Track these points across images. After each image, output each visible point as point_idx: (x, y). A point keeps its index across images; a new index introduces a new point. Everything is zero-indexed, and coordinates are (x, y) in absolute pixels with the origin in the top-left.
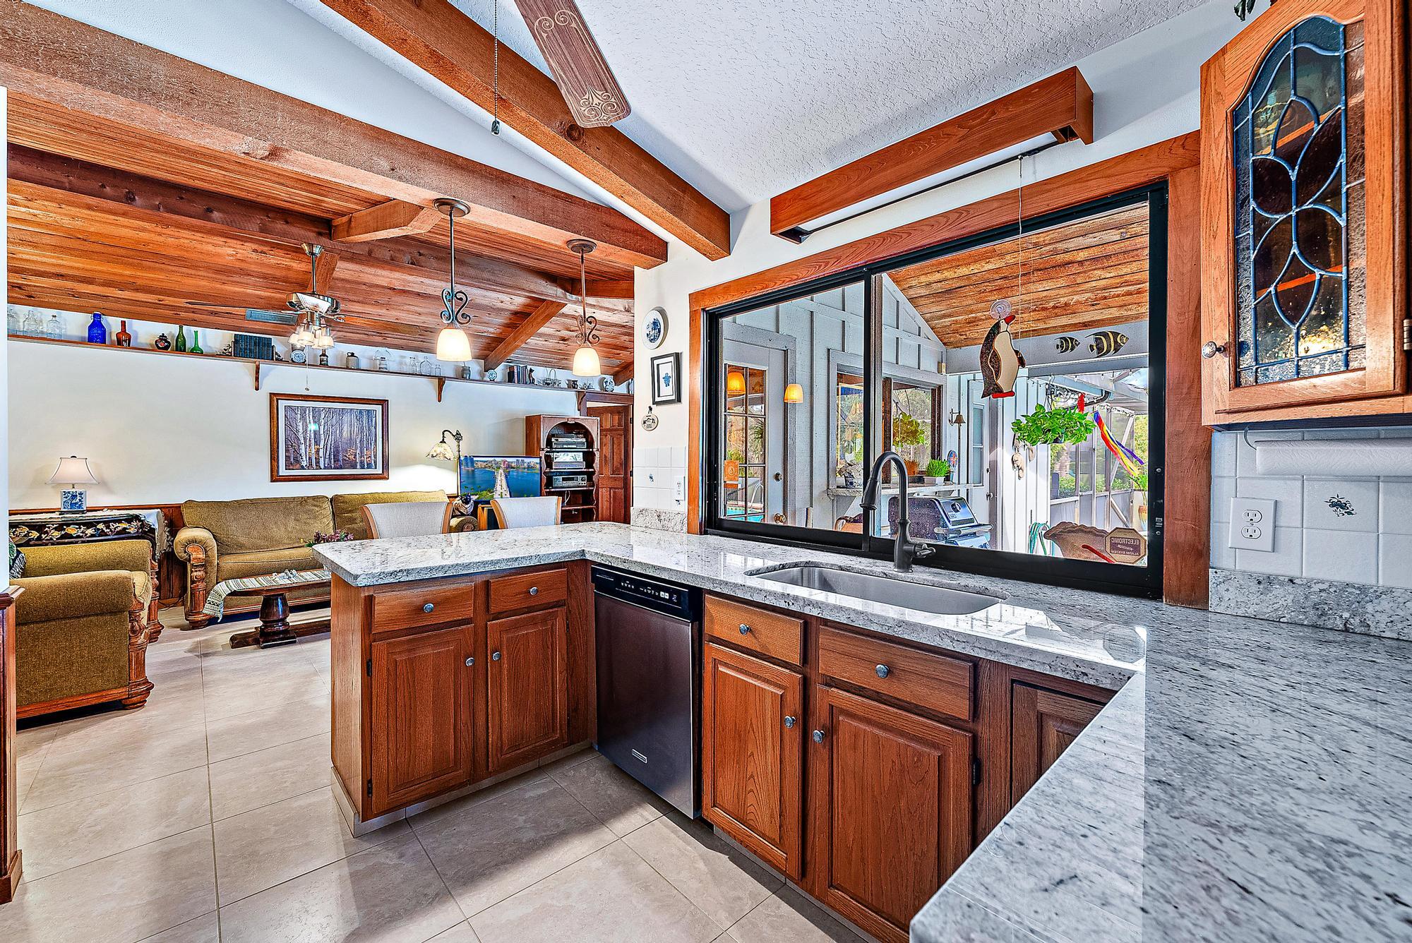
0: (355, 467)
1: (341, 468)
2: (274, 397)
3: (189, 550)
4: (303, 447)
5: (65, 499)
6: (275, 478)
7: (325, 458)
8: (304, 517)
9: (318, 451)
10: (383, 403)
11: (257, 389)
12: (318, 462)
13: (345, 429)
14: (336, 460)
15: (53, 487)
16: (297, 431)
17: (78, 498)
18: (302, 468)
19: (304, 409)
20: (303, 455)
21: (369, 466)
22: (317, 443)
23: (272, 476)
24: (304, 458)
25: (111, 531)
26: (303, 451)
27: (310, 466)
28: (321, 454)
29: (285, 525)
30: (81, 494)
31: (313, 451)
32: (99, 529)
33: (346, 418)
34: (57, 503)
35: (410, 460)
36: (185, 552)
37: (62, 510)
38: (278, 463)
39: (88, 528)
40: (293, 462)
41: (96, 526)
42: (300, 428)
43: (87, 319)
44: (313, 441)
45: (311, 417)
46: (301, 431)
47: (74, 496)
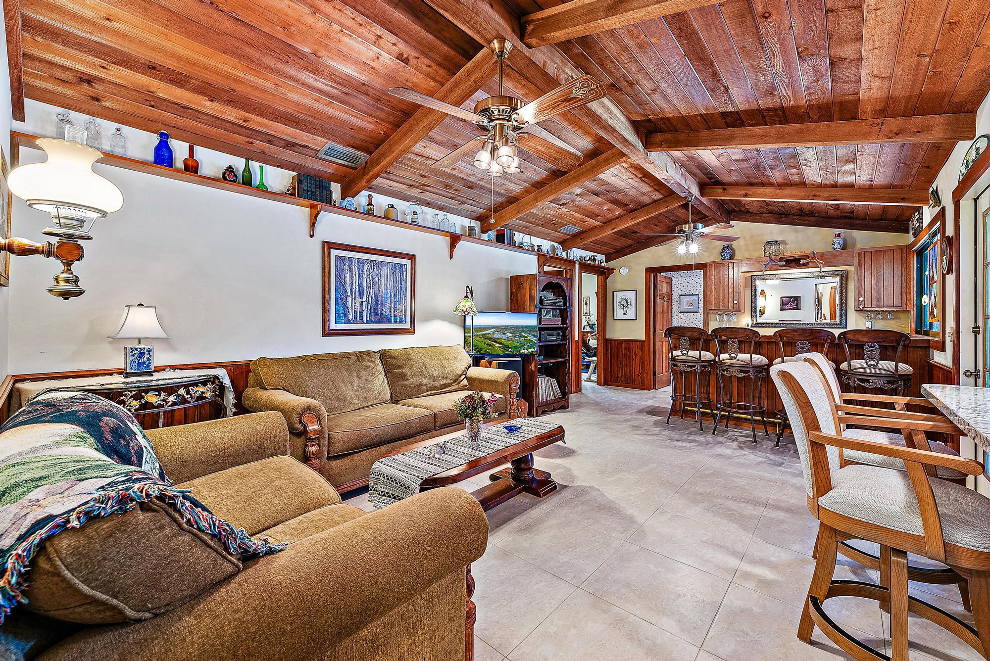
0: (390, 322)
1: (379, 322)
2: (328, 246)
3: (305, 419)
4: (349, 299)
5: (132, 358)
6: (327, 332)
7: (367, 311)
8: (364, 374)
9: (361, 305)
10: (412, 257)
11: (312, 236)
12: (361, 316)
13: (383, 282)
14: (376, 314)
15: (110, 343)
16: (345, 283)
17: (147, 356)
18: (349, 322)
19: (351, 260)
20: (350, 307)
21: (401, 322)
22: (361, 296)
23: (324, 329)
24: (350, 311)
25: (191, 397)
26: (350, 304)
27: (355, 321)
28: (364, 308)
29: (352, 383)
30: (149, 351)
31: (358, 304)
32: (179, 395)
33: (384, 272)
34: (119, 362)
35: (433, 316)
36: (300, 422)
37: (128, 371)
38: (329, 316)
39: (170, 395)
40: (342, 315)
41: (176, 391)
42: (348, 279)
43: (155, 140)
44: (358, 294)
45: (357, 269)
46: (348, 282)
47: (142, 354)
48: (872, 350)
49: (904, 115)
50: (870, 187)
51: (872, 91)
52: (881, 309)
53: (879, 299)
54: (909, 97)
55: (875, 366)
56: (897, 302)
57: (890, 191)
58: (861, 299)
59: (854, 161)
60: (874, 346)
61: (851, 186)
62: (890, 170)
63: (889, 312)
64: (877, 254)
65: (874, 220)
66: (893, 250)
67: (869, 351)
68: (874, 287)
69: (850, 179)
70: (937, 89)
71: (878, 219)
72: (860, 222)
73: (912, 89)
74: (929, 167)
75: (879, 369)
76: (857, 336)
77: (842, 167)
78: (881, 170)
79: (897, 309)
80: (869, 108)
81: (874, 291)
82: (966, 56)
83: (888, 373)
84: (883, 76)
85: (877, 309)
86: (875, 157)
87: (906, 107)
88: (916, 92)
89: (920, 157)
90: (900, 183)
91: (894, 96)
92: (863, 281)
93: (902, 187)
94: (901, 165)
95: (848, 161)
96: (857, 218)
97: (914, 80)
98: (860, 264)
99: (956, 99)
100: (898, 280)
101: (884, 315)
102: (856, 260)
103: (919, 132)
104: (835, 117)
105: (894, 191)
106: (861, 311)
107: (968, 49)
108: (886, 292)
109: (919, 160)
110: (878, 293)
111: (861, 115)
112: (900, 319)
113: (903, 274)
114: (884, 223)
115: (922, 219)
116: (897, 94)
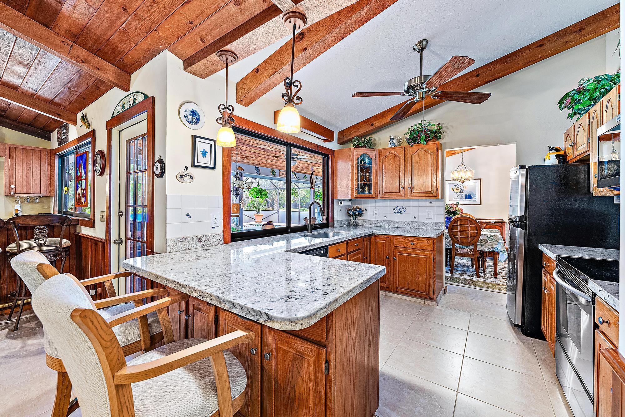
48: (41, 232)
49: (89, 50)
50: (33, 96)
51: (75, 11)
52: (29, 195)
53: (28, 188)
54: (100, 38)
55: (43, 245)
56: (44, 191)
57: (49, 105)
58: (13, 186)
59: (28, 67)
60: (43, 228)
61: (15, 88)
62: (57, 88)
63: (37, 198)
64: (27, 151)
65: (24, 123)
66: (41, 151)
67: (38, 233)
68: (24, 177)
69: (16, 81)
70: (119, 45)
71: (27, 124)
72: (10, 122)
73: (105, 32)
74: (84, 99)
75: (47, 246)
76: (27, 220)
77: (13, 65)
78: (49, 86)
79: (44, 195)
80: (66, 25)
81: (24, 181)
82: (147, 33)
83: (54, 248)
84: (91, 4)
85: (27, 195)
86: (49, 72)
87: (94, 44)
88: (106, 37)
89: (83, 88)
90: (59, 102)
91: (90, 28)
92: (14, 171)
93: (58, 105)
94: (67, 88)
95: (21, 63)
96: (7, 118)
97: (111, 26)
98: (11, 157)
99: (125, 60)
100: (44, 174)
101: (31, 199)
102: (7, 153)
103: (98, 69)
104: (28, 12)
105: (52, 106)
106: (11, 196)
107: (150, 29)
108: (34, 182)
109: (81, 91)
110: (28, 182)
111: (55, 27)
112: (43, 202)
113: (48, 170)
114: (31, 128)
115: (68, 133)
116: (93, 28)
